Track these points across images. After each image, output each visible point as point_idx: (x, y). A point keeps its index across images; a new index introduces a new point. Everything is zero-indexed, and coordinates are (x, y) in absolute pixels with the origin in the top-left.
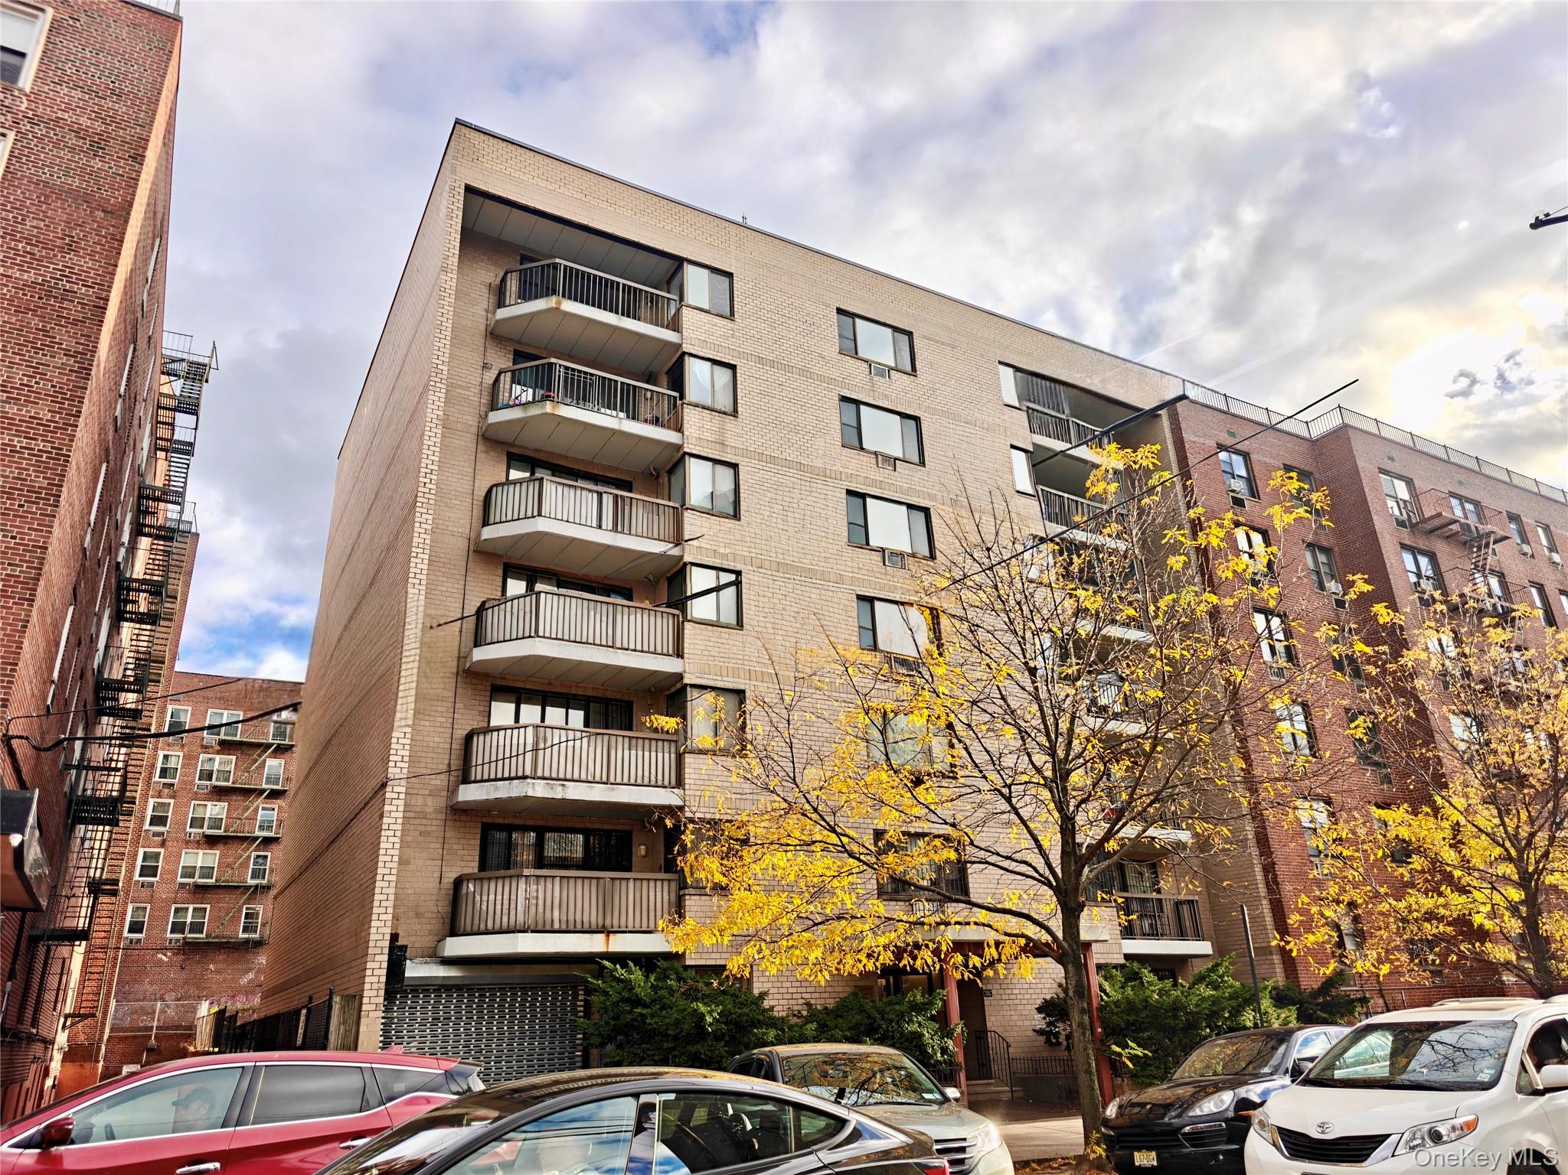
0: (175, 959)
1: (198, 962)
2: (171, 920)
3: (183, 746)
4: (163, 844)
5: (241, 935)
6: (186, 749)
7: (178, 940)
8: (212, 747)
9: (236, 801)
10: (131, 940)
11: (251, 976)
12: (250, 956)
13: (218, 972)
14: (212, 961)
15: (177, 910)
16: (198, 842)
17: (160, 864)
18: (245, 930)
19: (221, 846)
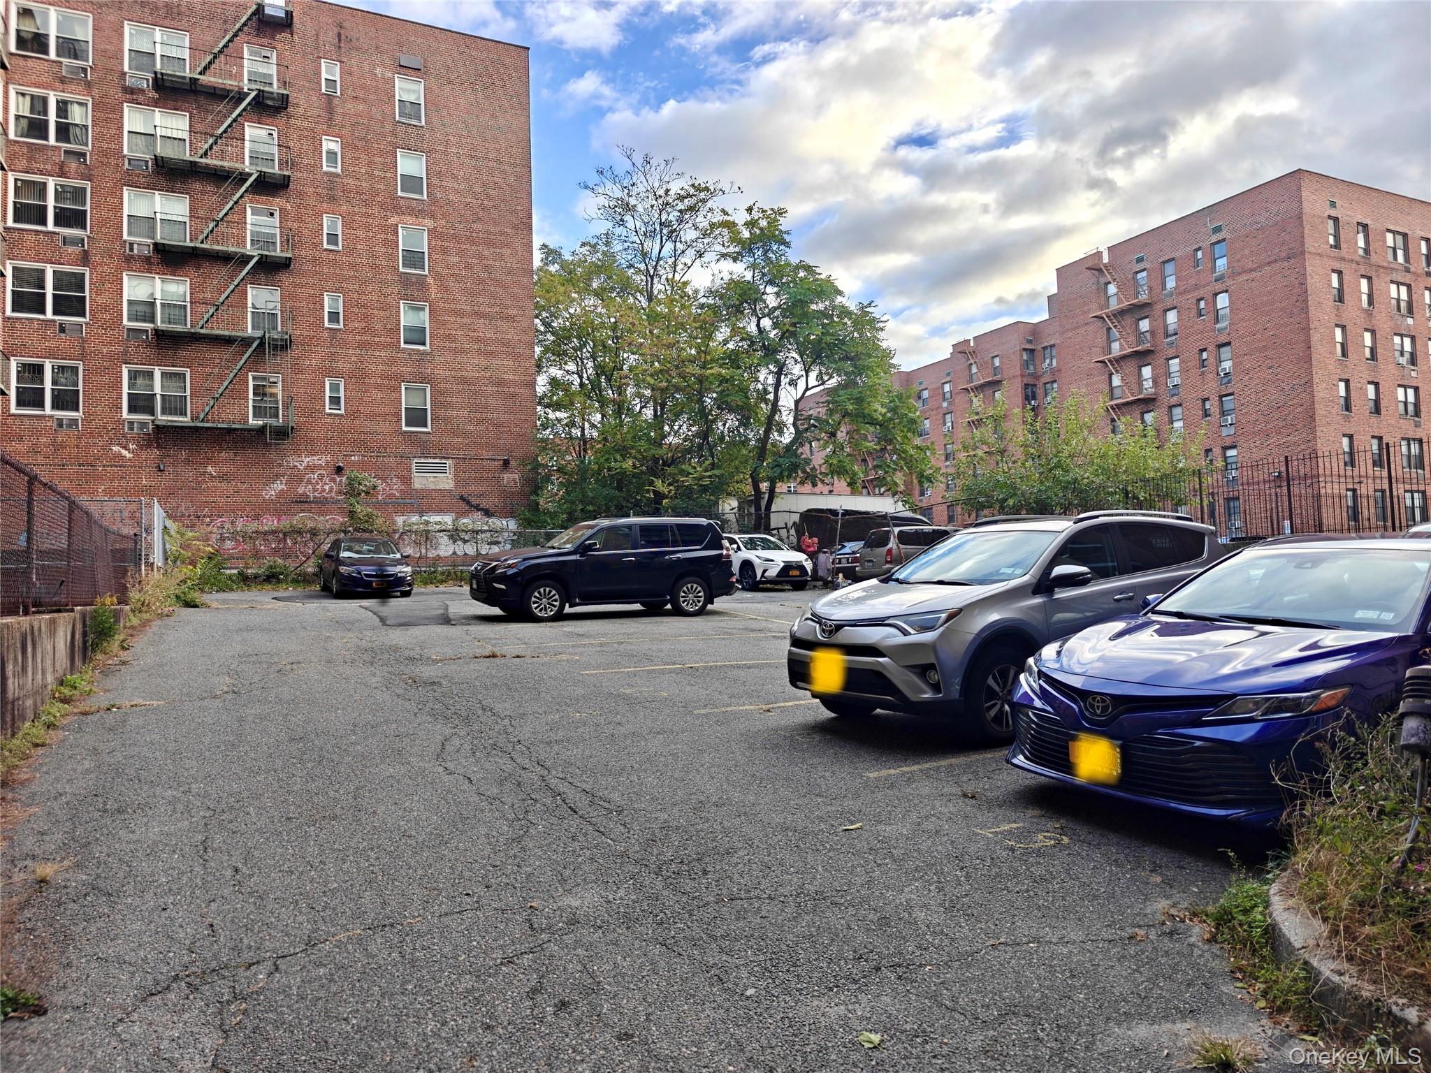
0: (144, 454)
1: (187, 462)
2: (125, 390)
3: (89, 85)
4: (85, 259)
5: (252, 422)
6: (95, 92)
7: (143, 425)
8: (142, 91)
9: (203, 193)
10: (60, 422)
11: (279, 486)
12: (273, 455)
13: (223, 477)
14: (210, 461)
15: (133, 376)
16: (148, 259)
17: (87, 294)
18: (258, 412)
19: (190, 270)
